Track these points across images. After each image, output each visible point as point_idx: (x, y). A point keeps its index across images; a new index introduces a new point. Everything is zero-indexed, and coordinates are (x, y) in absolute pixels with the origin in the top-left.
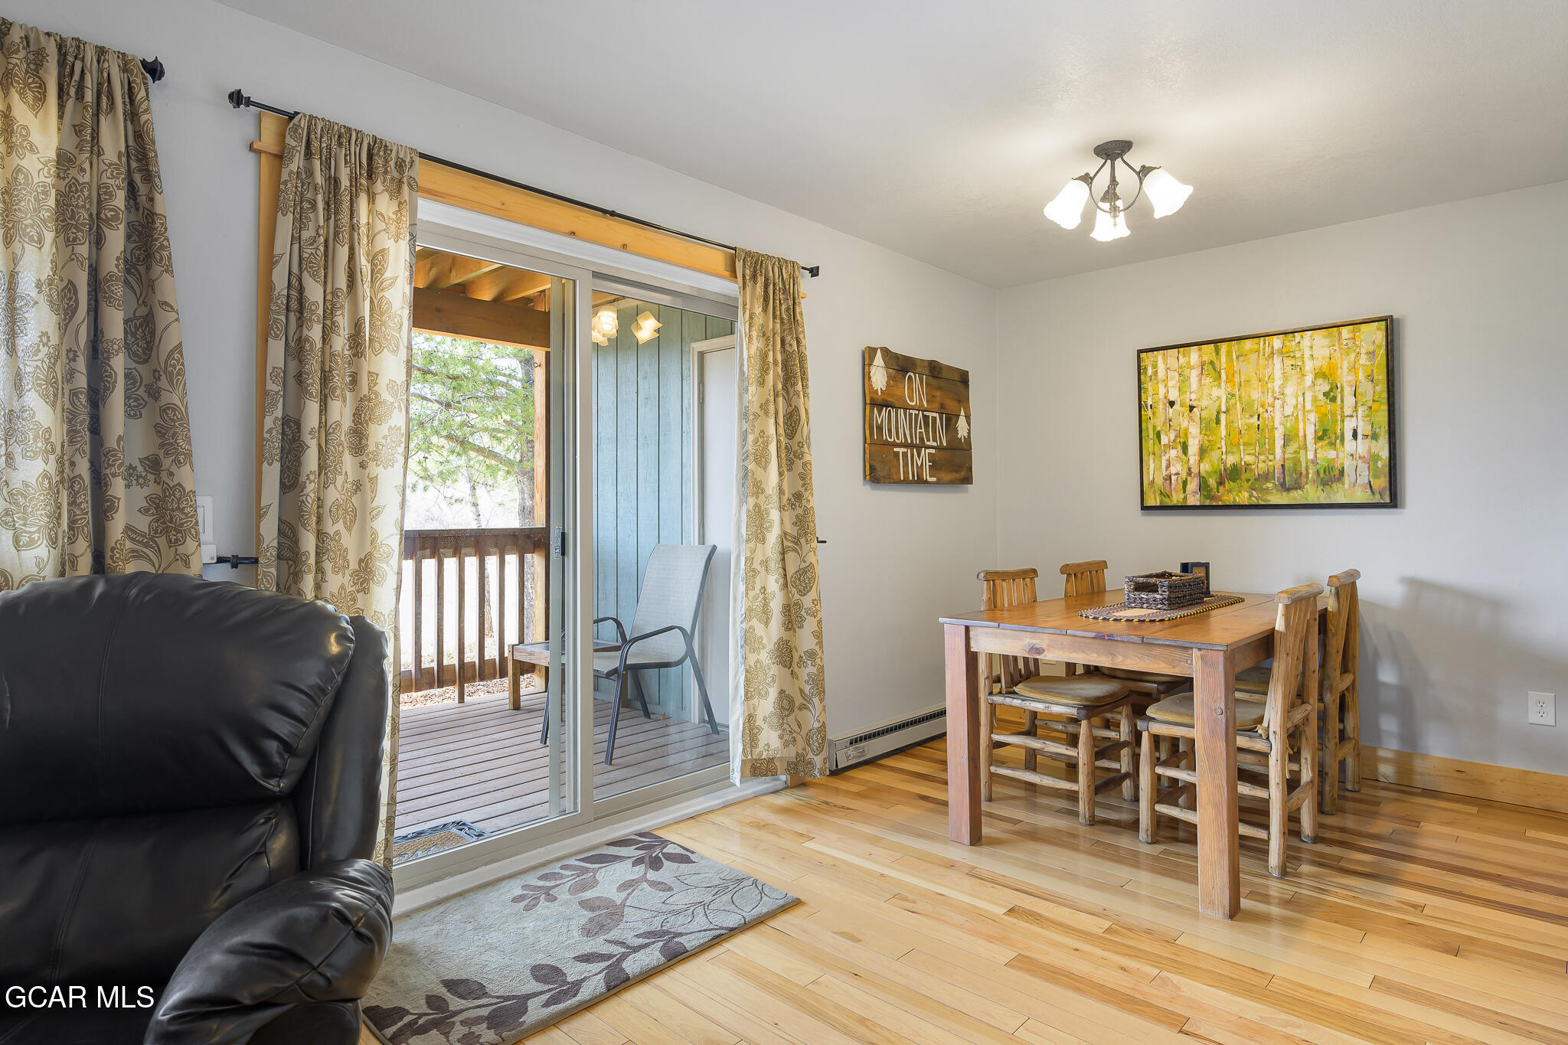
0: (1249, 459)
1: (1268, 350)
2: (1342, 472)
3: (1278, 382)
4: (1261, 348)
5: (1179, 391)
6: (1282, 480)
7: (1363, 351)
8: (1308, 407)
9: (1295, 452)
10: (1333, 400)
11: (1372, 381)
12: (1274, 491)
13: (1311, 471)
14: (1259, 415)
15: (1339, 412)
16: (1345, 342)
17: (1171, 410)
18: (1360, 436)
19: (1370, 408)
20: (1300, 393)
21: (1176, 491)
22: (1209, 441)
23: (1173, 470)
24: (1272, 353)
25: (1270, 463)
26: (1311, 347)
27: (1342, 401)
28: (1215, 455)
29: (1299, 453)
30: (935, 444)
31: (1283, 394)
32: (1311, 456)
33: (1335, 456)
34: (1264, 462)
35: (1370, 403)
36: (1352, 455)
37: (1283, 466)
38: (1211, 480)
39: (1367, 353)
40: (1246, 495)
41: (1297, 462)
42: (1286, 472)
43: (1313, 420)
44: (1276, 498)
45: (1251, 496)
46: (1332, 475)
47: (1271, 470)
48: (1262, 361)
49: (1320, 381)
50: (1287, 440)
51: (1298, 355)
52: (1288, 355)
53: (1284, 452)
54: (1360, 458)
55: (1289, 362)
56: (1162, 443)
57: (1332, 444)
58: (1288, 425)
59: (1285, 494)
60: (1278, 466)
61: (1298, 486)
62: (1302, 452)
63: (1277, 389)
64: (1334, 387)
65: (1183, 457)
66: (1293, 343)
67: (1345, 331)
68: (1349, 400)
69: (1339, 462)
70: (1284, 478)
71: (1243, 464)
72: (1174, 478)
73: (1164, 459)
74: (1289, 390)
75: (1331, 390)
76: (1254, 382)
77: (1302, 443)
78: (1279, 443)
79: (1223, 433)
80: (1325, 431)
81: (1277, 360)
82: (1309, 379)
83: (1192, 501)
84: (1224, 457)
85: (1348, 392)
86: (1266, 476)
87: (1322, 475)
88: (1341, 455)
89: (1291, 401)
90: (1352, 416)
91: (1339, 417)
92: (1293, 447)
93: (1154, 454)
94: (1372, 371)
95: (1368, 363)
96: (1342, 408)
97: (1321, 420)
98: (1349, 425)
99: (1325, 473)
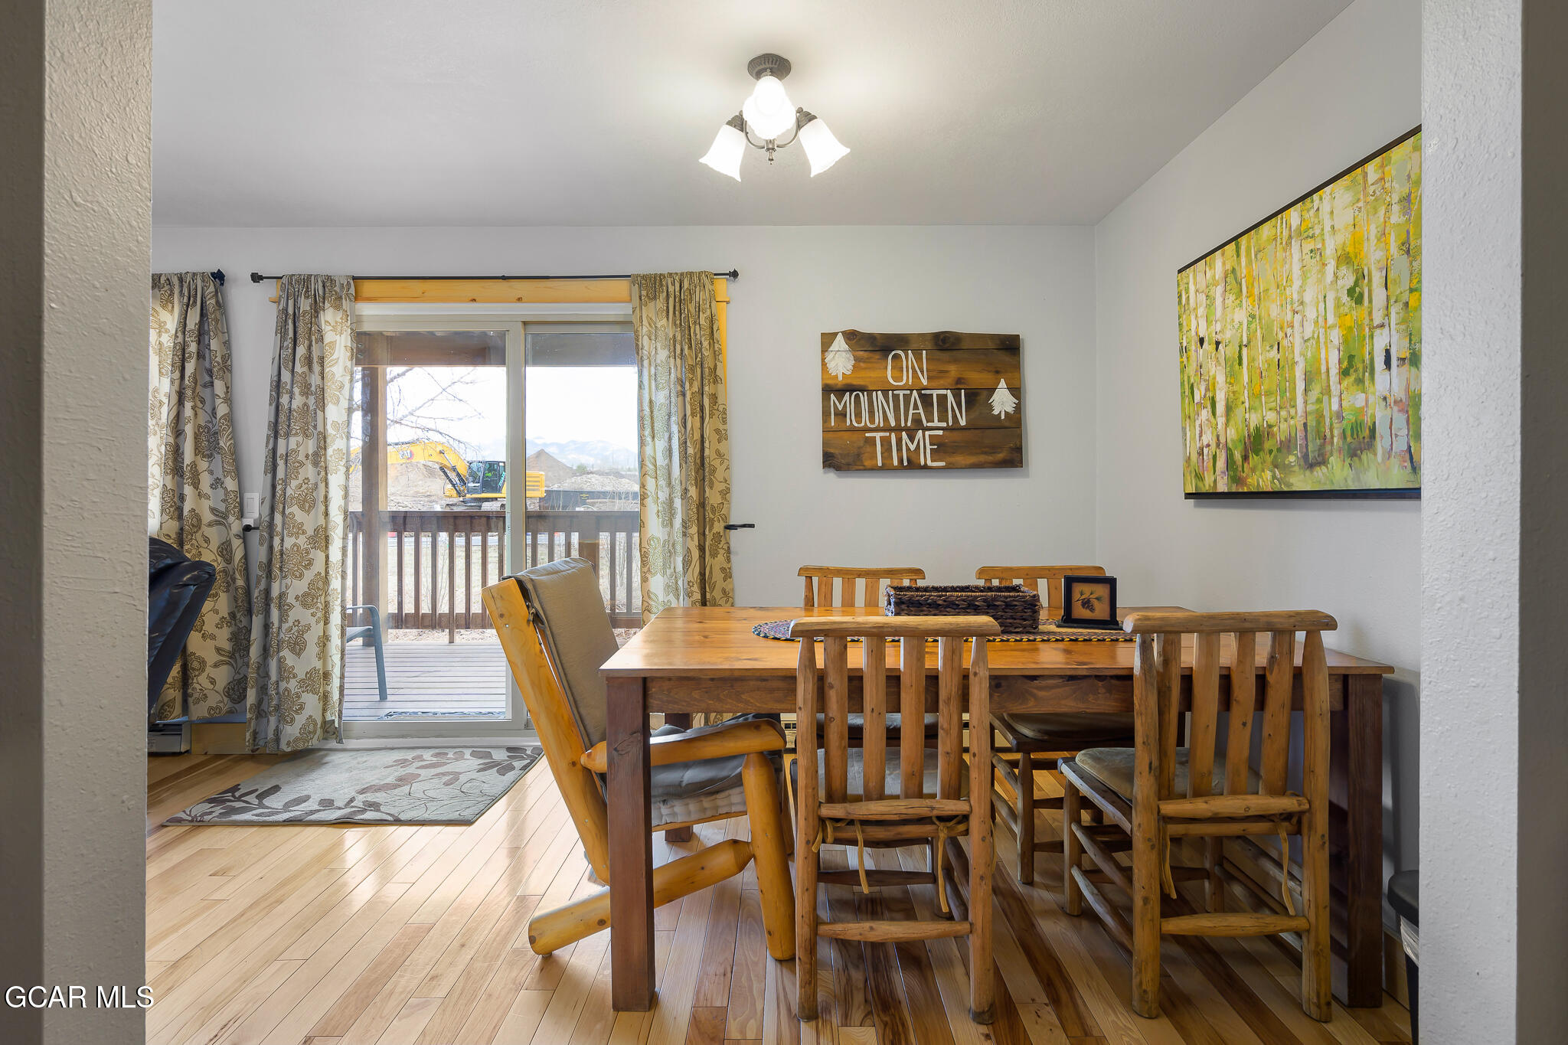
0: (1271, 417)
1: (1286, 233)
2: (1373, 431)
3: (1297, 284)
4: (1278, 234)
5: (1207, 321)
6: (1304, 450)
7: (1395, 198)
8: (1331, 320)
9: (1319, 401)
10: (1359, 300)
11: (1408, 252)
12: (1296, 468)
13: (1336, 432)
14: (1279, 344)
15: (1366, 322)
16: (1371, 190)
17: (1201, 351)
18: (1394, 362)
19: (1407, 304)
20: (1321, 298)
21: (1207, 471)
22: (1234, 392)
23: (1206, 439)
24: (1290, 237)
25: (1292, 422)
26: (1332, 213)
27: (1370, 301)
28: (1239, 413)
29: (1321, 402)
30: (944, 425)
31: (1302, 303)
32: (1335, 407)
33: (1364, 404)
34: (1286, 420)
35: (1405, 297)
36: (1385, 399)
37: (1305, 425)
38: (1236, 452)
39: (1400, 201)
40: (1268, 474)
41: (1320, 417)
42: (1310, 437)
43: (1336, 342)
44: (1300, 481)
45: (1274, 477)
46: (1361, 437)
47: (1293, 435)
48: (1280, 254)
49: (1343, 270)
50: (1308, 380)
51: (1317, 232)
52: (1306, 235)
53: (1306, 402)
54: (1395, 402)
55: (1309, 245)
56: (1195, 402)
57: (1360, 381)
58: (1309, 354)
59: (1308, 473)
60: (1300, 427)
61: (1321, 461)
62: (1325, 398)
63: (1295, 296)
64: (1360, 276)
65: (1212, 419)
66: (1312, 212)
67: (1371, 167)
68: (1379, 295)
69: (1370, 412)
70: (1307, 445)
71: (1265, 426)
72: (1206, 451)
73: (1198, 423)
74: (1308, 297)
75: (1356, 284)
76: (1273, 291)
77: (1324, 385)
78: (1300, 386)
79: (1246, 379)
80: (1351, 358)
81: (1295, 244)
82: (1330, 268)
83: (1222, 487)
84: (1247, 416)
85: (1377, 279)
86: (1287, 445)
87: (1349, 439)
88: (1371, 400)
89: (1311, 313)
90: (1382, 326)
91: (1367, 329)
92: (1315, 393)
93: (1189, 417)
94: (1408, 232)
95: (1403, 219)
96: (1370, 313)
97: (1346, 341)
98: (1380, 342)
99: (1352, 435)
